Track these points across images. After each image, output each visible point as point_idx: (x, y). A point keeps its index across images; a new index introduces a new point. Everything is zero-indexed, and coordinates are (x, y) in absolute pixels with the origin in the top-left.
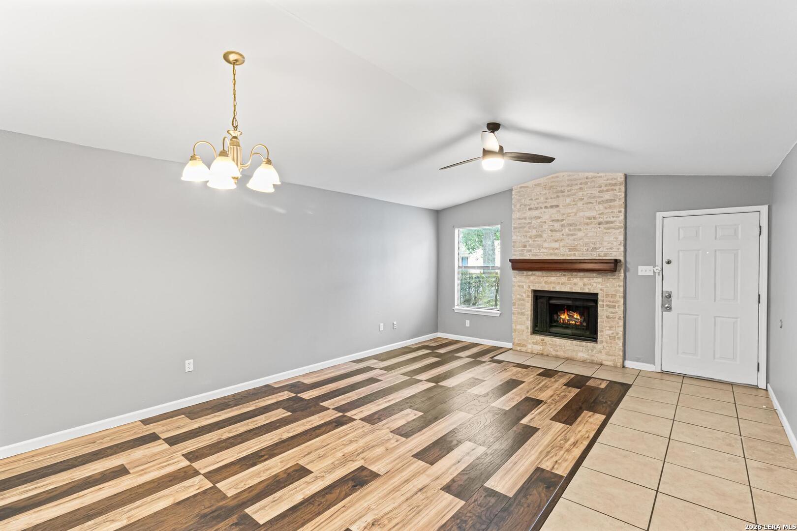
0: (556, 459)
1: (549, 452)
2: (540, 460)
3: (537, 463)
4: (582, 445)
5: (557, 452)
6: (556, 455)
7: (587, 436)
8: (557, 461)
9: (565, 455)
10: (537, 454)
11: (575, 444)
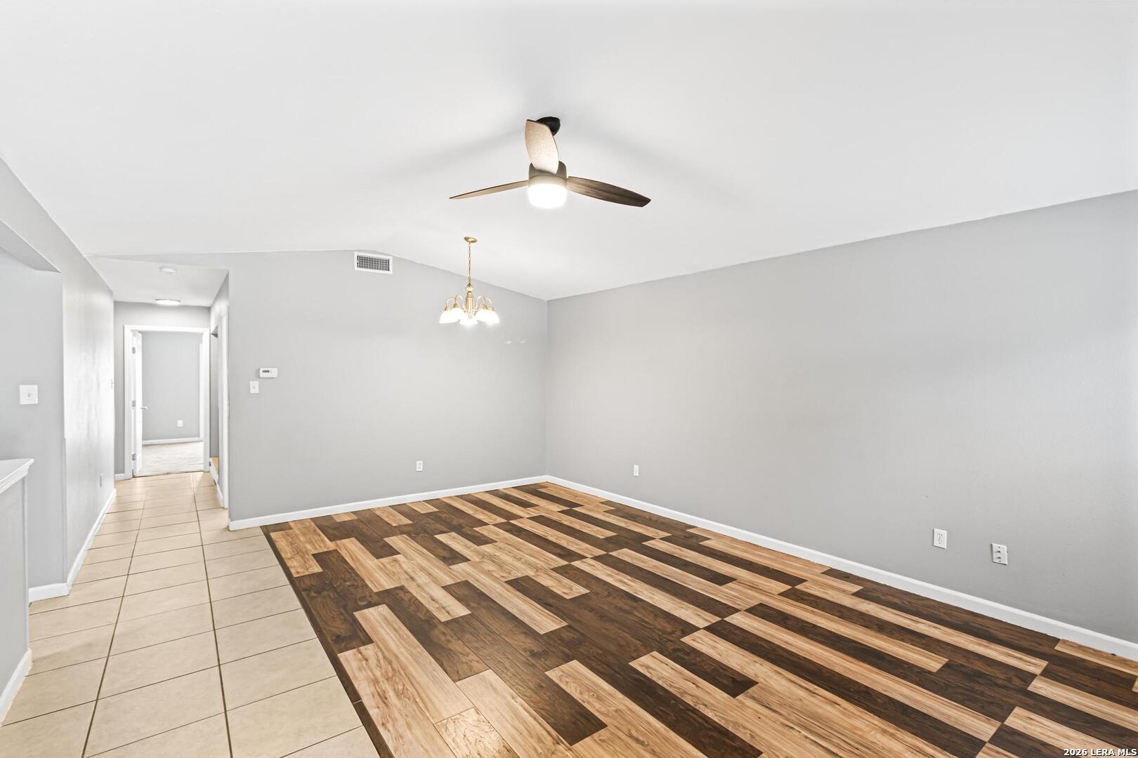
0: (370, 661)
1: (390, 663)
2: (383, 649)
3: (379, 643)
4: (373, 703)
5: (383, 671)
6: (377, 665)
7: (390, 726)
8: (367, 660)
9: (370, 674)
10: (396, 652)
11: (383, 697)
